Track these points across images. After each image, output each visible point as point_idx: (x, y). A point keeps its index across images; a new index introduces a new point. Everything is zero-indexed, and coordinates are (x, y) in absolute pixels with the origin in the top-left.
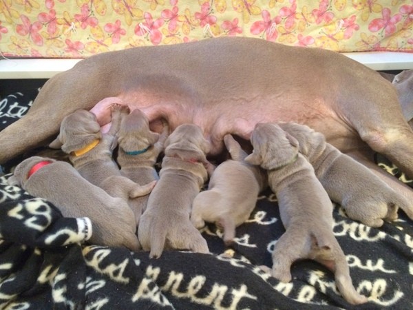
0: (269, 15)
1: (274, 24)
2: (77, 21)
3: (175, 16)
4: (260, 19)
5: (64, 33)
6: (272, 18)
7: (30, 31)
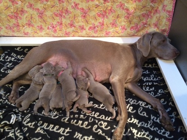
0: (94, 25)
1: (96, 28)
2: (27, 25)
3: (61, 24)
4: (91, 26)
5: (22, 29)
6: (95, 26)
7: (11, 28)
